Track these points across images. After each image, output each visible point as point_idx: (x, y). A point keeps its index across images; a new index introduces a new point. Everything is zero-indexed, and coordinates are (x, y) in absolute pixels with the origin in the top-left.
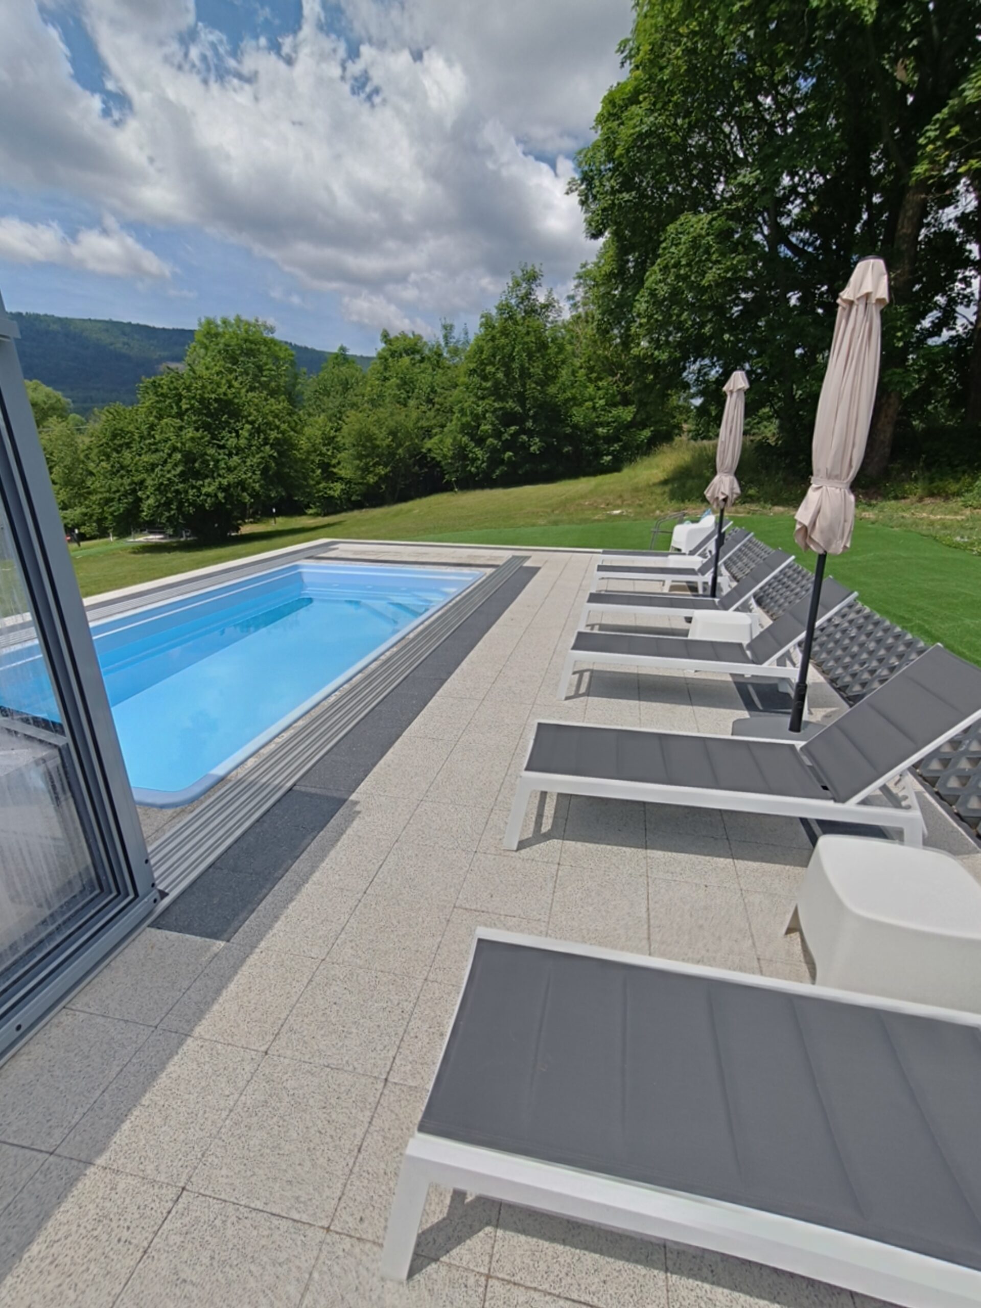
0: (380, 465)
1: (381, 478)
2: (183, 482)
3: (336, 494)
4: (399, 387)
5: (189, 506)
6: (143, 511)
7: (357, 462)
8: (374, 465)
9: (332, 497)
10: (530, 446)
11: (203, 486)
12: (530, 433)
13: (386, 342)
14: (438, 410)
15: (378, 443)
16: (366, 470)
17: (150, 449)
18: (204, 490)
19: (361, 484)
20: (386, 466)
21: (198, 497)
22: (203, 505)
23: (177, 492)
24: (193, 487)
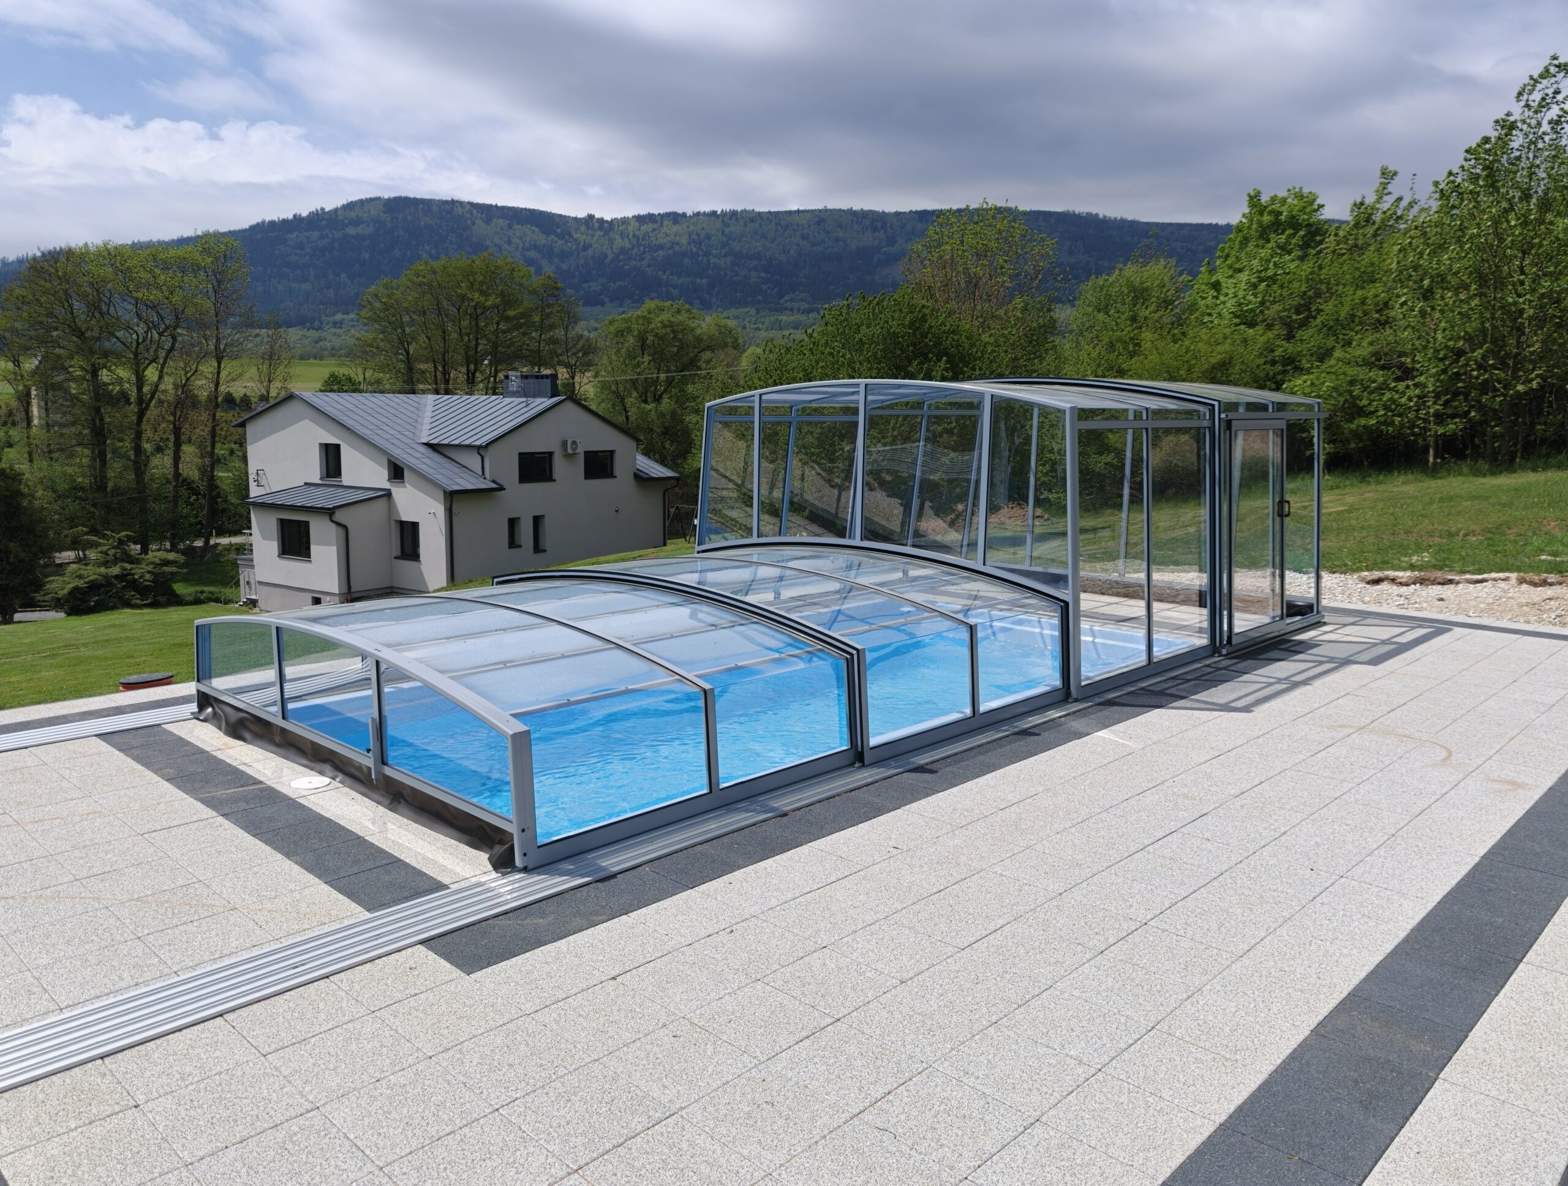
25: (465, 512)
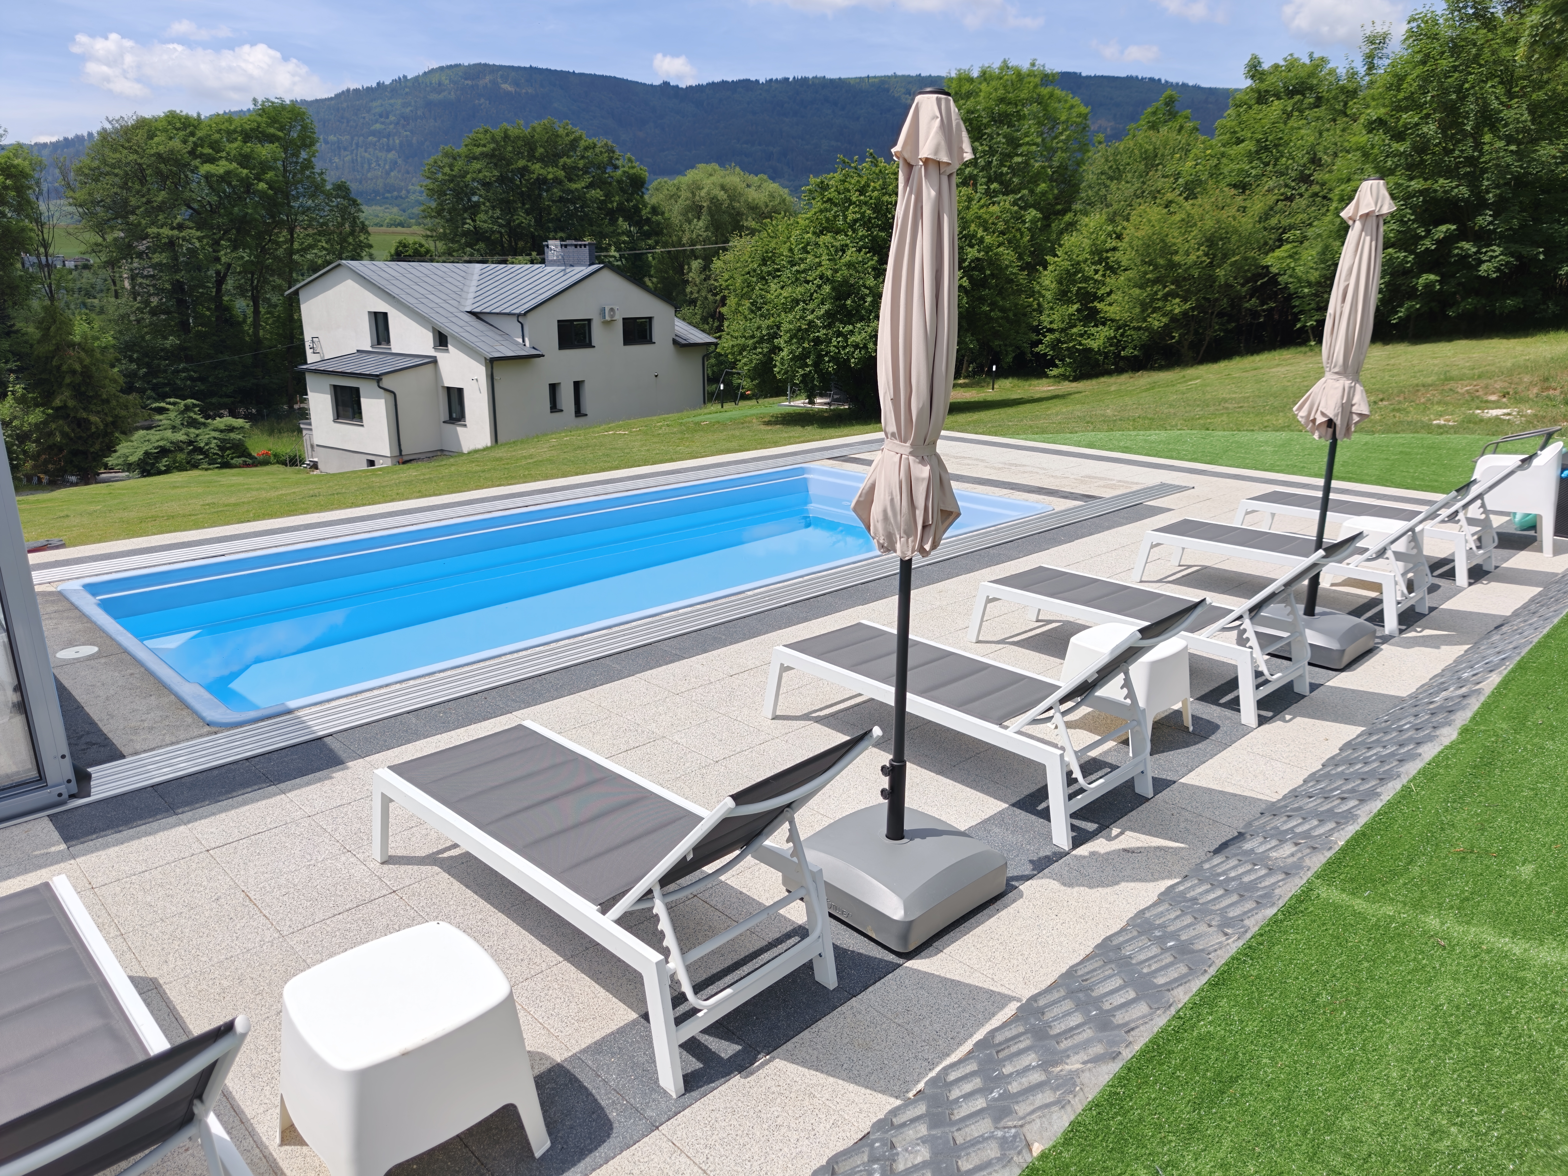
0: (1178, 296)
1: (1174, 319)
2: (829, 326)
3: (1095, 345)
4: (1251, 156)
5: (829, 362)
6: (775, 366)
7: (1137, 291)
8: (1165, 298)
9: (1090, 350)
10: (1481, 262)
11: (852, 332)
12: (1483, 238)
13: (1252, 77)
14: (1316, 195)
15: (1176, 258)
16: (1147, 307)
17: (797, 279)
18: (852, 339)
19: (1139, 328)
20: (1185, 300)
21: (844, 348)
22: (848, 360)
23: (817, 341)
24: (839, 334)
25: (506, 377)
